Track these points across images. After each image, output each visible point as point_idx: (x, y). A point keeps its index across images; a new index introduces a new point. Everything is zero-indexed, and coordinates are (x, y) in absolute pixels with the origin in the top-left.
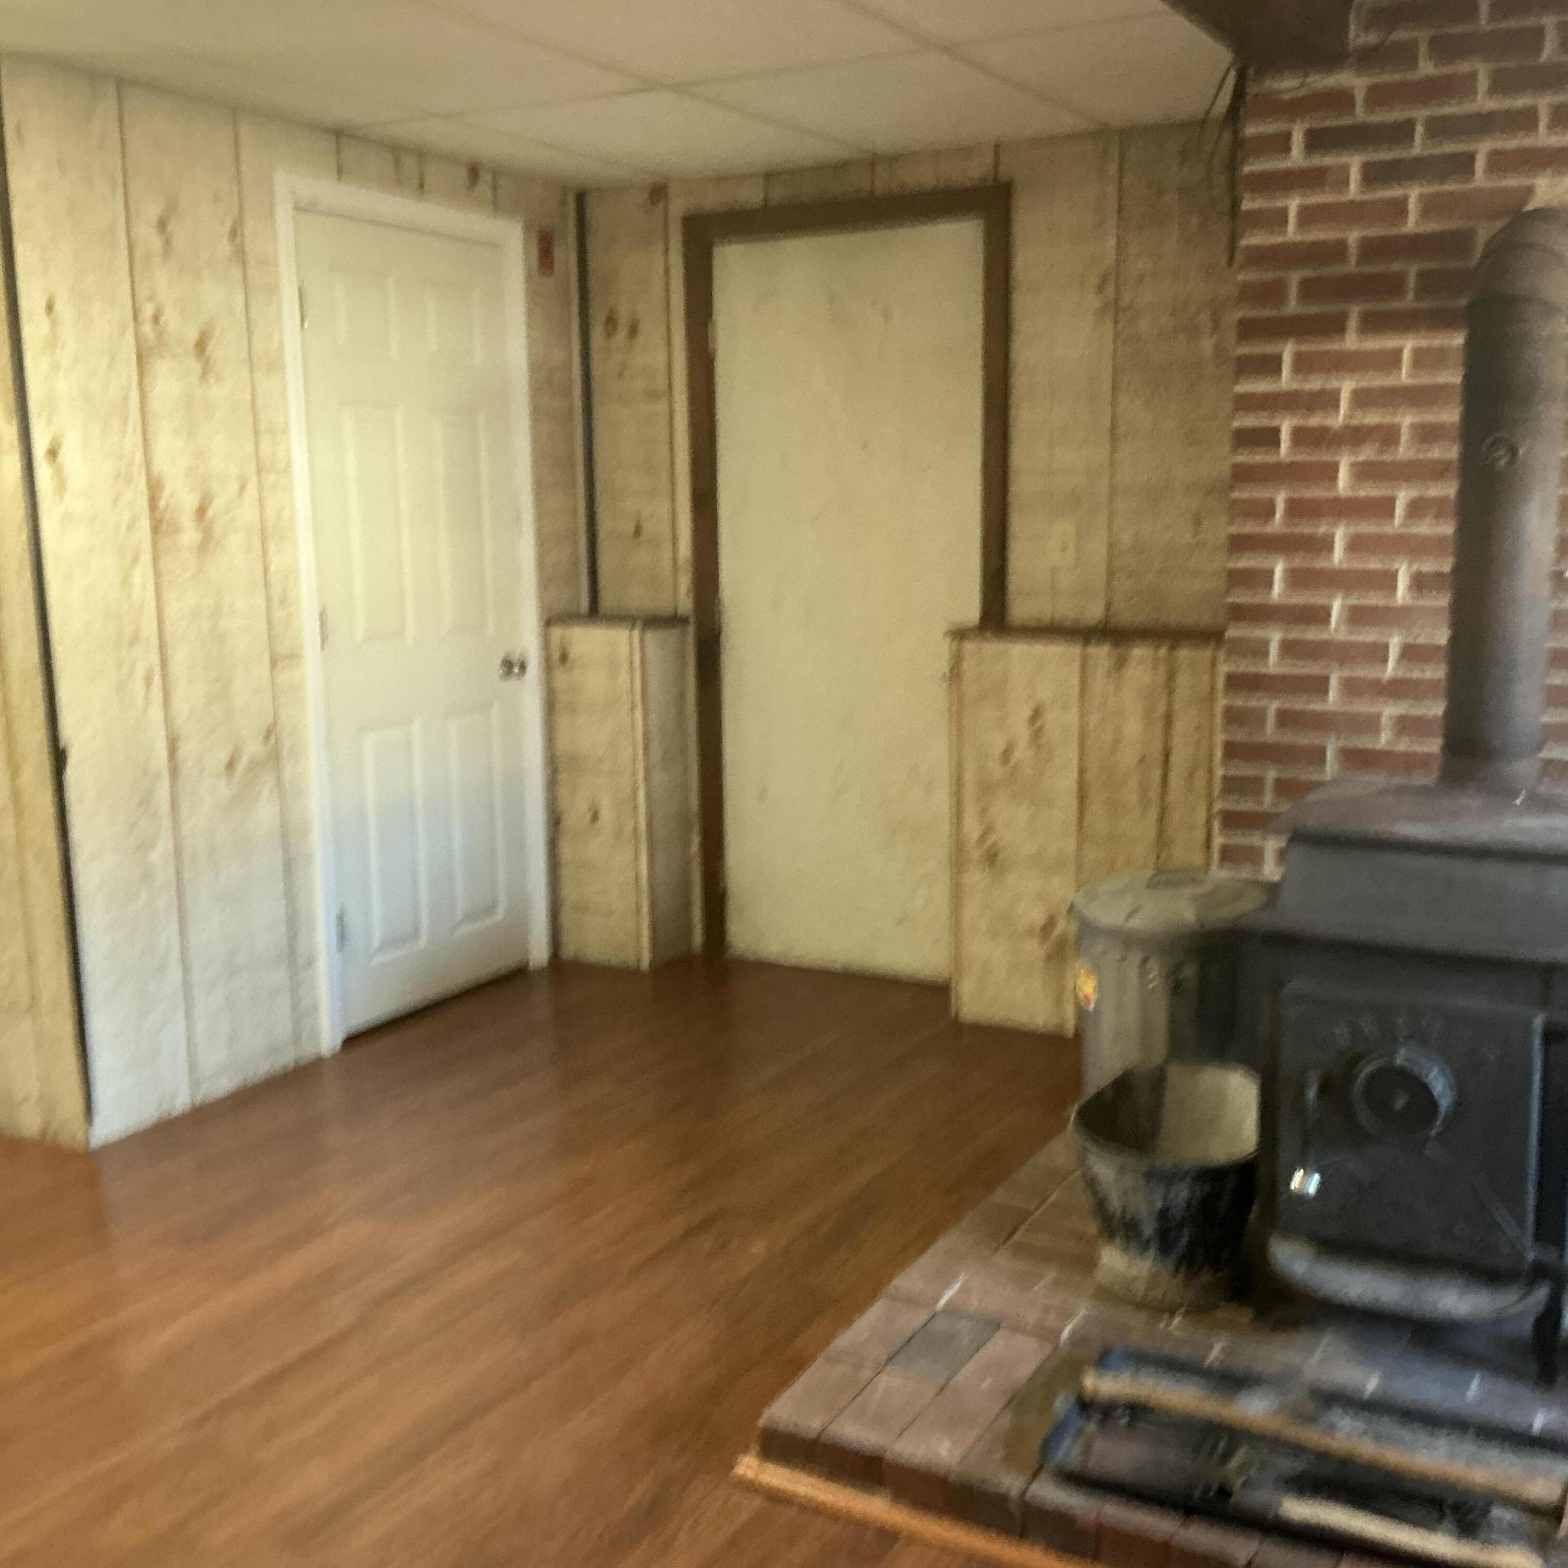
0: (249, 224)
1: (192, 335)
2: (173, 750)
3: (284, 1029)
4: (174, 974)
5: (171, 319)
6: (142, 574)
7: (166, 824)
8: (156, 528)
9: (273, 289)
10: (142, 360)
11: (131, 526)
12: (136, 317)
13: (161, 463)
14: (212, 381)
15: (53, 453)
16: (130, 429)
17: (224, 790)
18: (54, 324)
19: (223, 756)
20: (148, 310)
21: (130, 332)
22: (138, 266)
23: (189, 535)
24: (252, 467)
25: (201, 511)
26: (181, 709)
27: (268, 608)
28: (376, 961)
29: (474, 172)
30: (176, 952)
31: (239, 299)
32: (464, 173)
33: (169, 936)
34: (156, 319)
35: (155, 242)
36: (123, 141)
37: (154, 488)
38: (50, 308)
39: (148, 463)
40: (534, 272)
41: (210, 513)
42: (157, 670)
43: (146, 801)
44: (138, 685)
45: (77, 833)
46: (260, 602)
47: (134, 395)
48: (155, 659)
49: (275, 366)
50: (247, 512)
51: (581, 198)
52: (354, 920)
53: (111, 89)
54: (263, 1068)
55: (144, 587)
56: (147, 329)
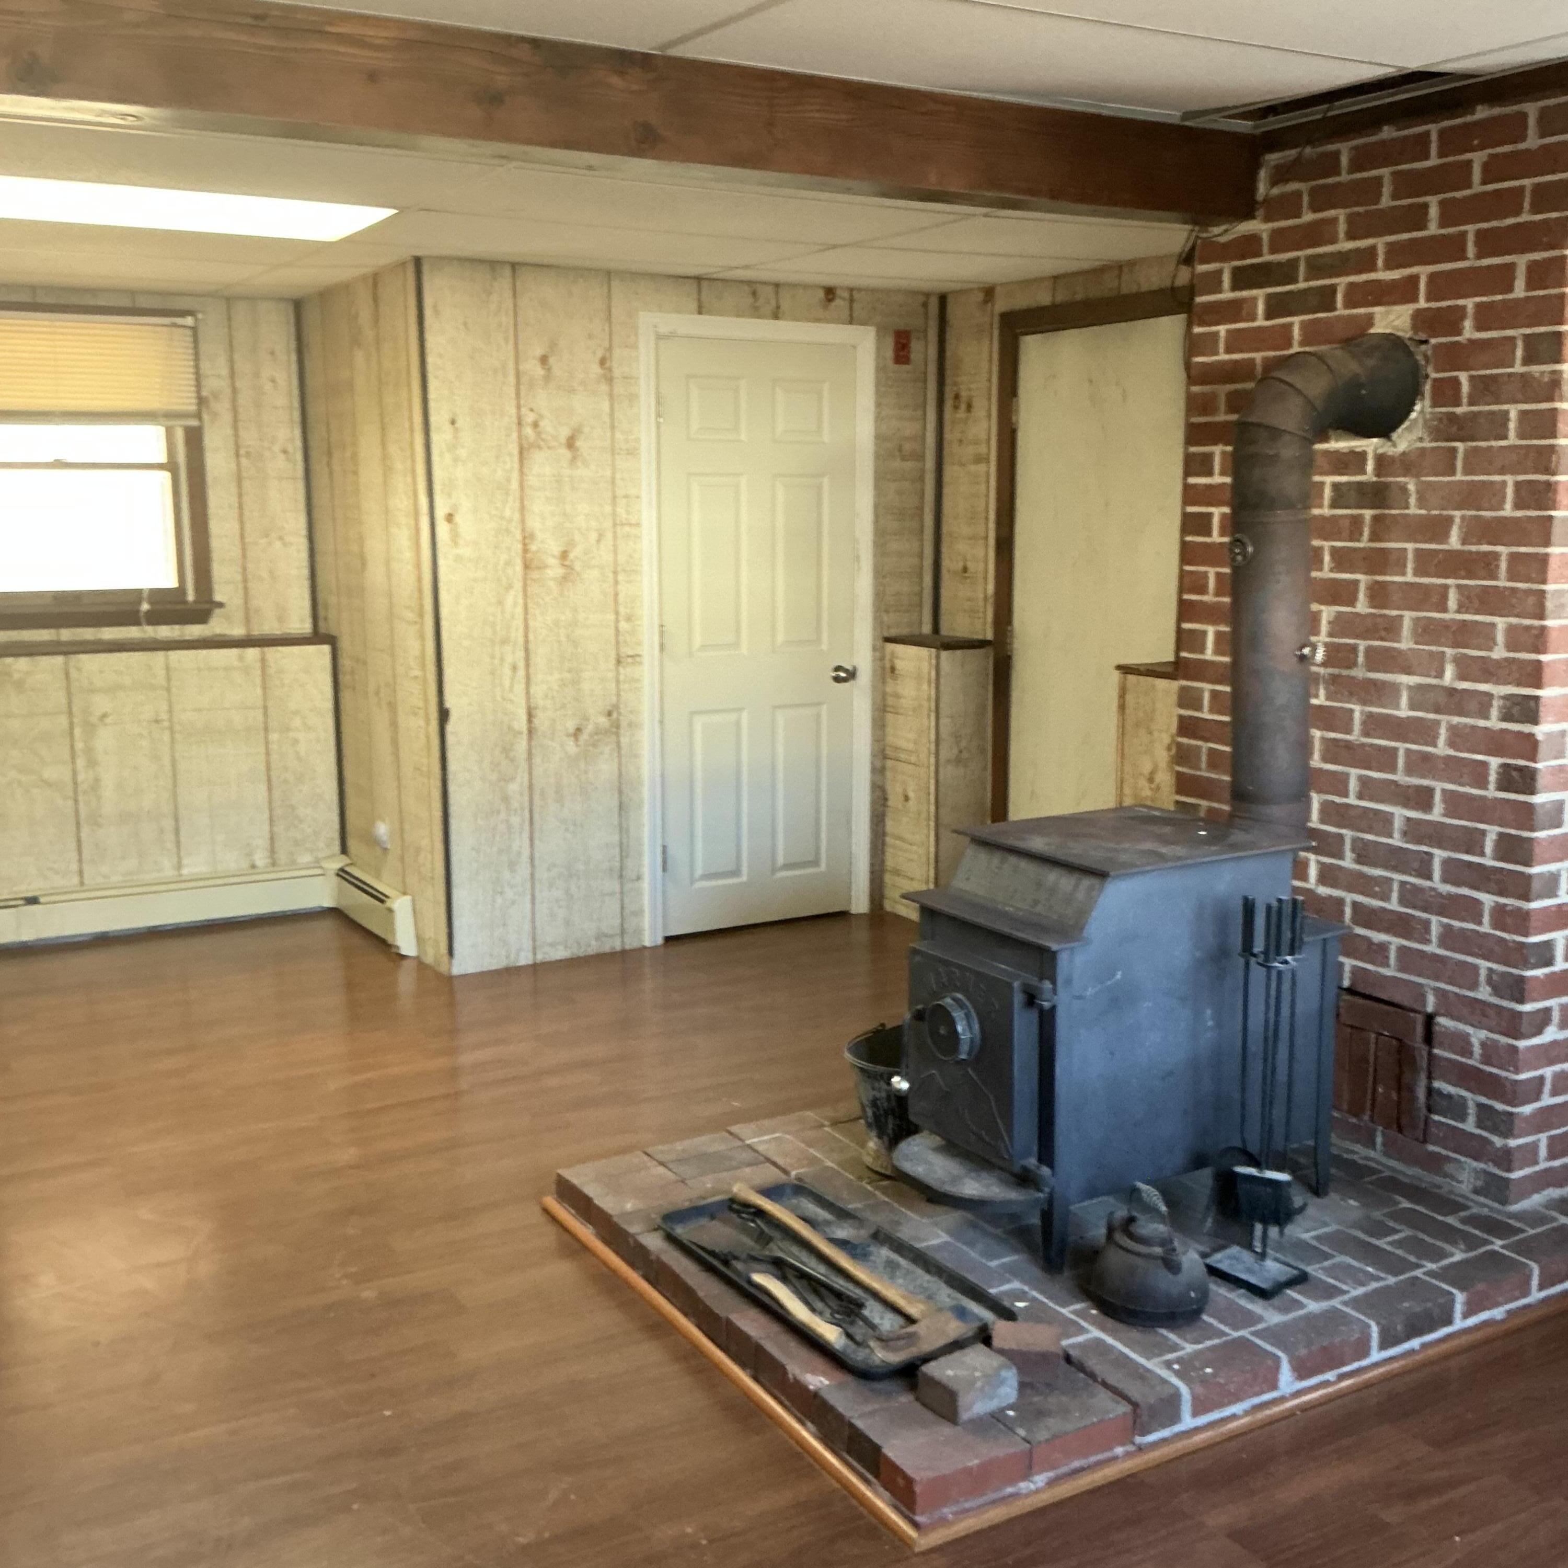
0: (617, 352)
1: (565, 432)
2: (530, 716)
3: (611, 923)
4: (524, 870)
5: (546, 425)
6: (514, 599)
7: (524, 765)
8: (527, 566)
9: (633, 398)
10: (522, 452)
11: (508, 563)
12: (520, 424)
13: (534, 523)
14: (579, 464)
15: (450, 518)
16: (511, 498)
17: (571, 747)
18: (457, 430)
19: (571, 726)
20: (530, 418)
21: (515, 435)
22: (523, 388)
23: (554, 570)
24: (608, 524)
25: (564, 555)
26: (538, 690)
27: (617, 621)
28: (699, 885)
29: (830, 293)
30: (526, 852)
31: (606, 406)
32: (821, 294)
33: (521, 843)
34: (535, 425)
35: (540, 371)
36: (515, 305)
37: (527, 538)
38: (453, 422)
39: (523, 521)
40: (890, 363)
41: (572, 555)
42: (521, 665)
43: (507, 750)
44: (507, 671)
45: (452, 766)
46: (612, 617)
47: (515, 475)
48: (521, 654)
49: (632, 452)
50: (604, 555)
51: (943, 299)
52: (678, 852)
53: (507, 271)
54: (594, 948)
55: (515, 604)
56: (529, 431)
